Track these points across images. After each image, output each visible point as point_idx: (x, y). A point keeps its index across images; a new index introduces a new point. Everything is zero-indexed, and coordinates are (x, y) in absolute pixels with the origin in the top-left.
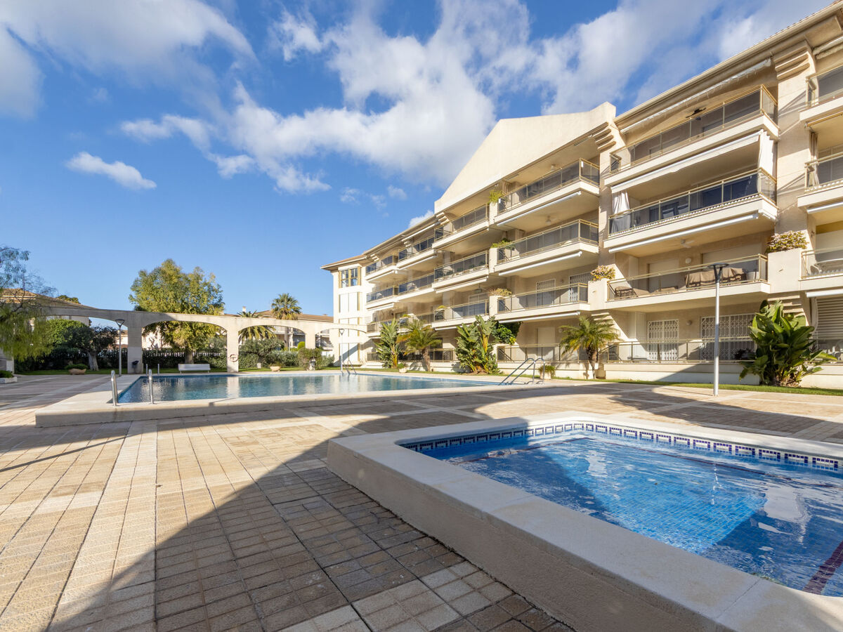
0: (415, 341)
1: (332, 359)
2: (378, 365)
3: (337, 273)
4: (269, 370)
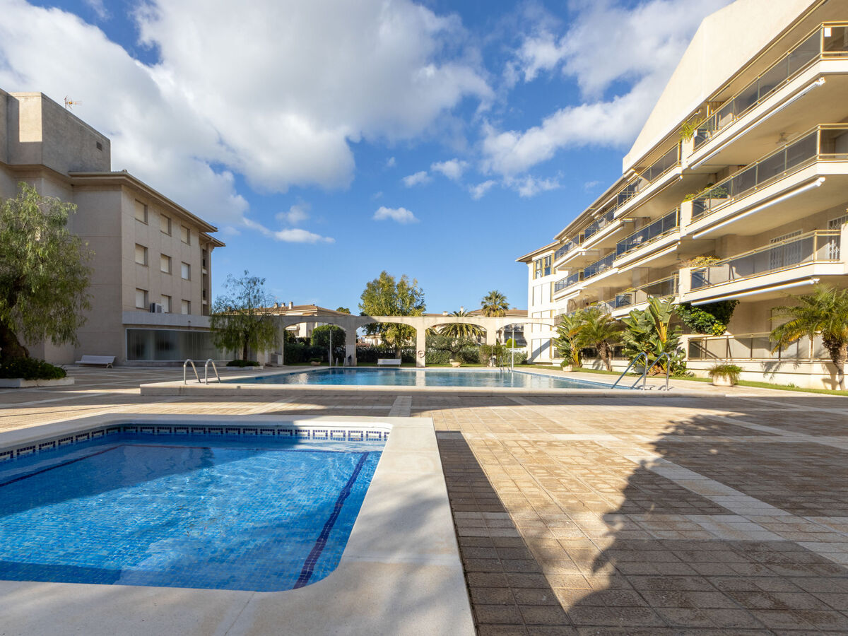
1: (525, 356)
2: (560, 362)
3: (532, 264)
4: (451, 366)
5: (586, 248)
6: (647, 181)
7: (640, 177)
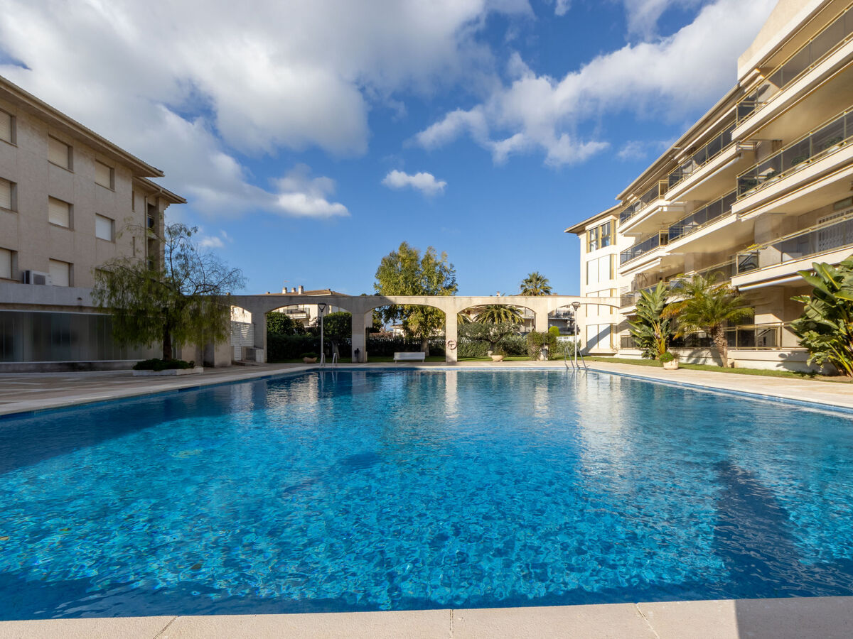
0: (695, 312)
1: (578, 346)
2: (637, 354)
3: (585, 234)
4: (491, 360)
5: (671, 199)
6: (777, 88)
7: (767, 82)
